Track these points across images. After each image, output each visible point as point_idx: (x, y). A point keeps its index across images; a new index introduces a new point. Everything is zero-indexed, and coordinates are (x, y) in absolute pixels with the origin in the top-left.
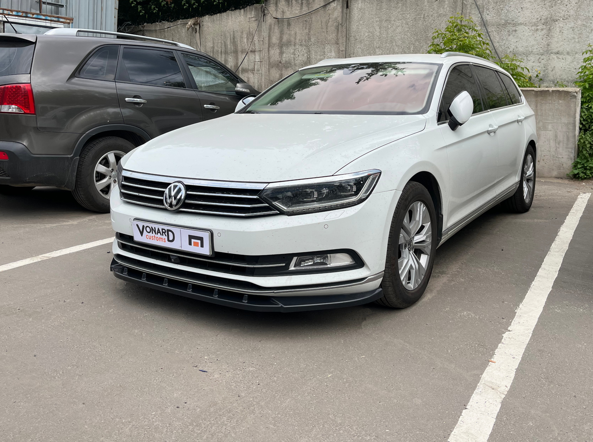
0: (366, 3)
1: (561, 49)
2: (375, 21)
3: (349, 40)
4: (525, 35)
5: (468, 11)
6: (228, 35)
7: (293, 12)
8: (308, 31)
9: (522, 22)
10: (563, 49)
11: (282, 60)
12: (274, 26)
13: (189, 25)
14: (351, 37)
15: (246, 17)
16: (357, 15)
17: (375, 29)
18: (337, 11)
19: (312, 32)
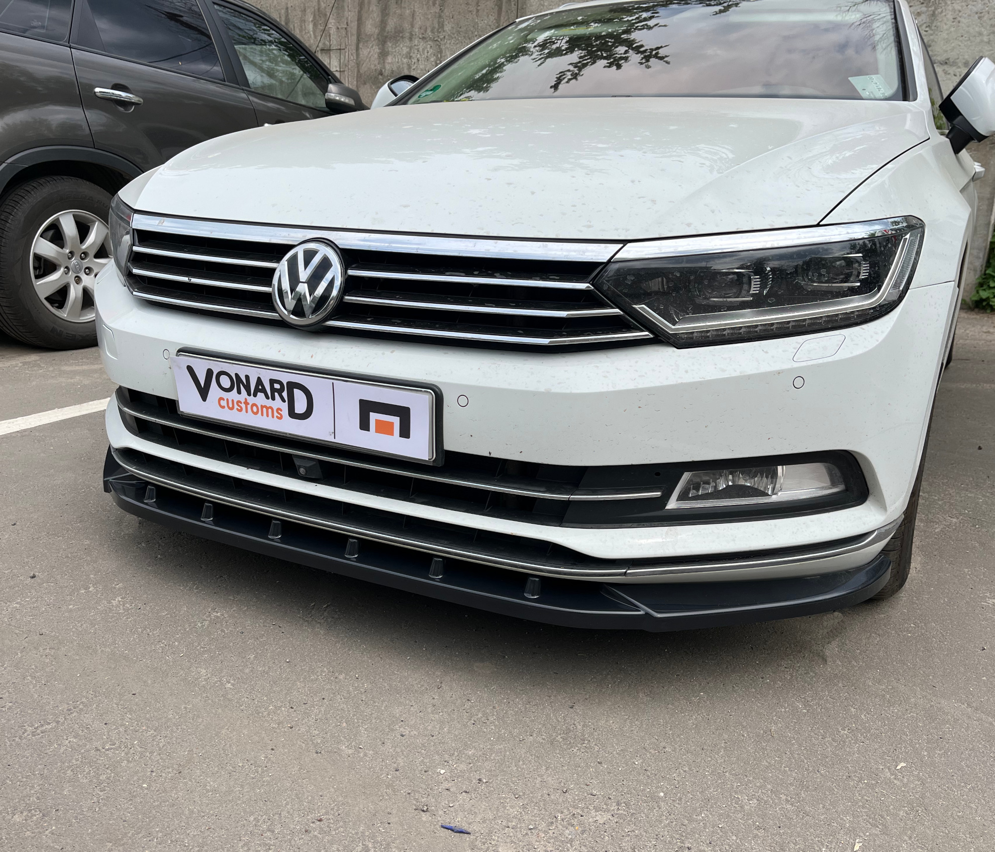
1: (952, 55)
8: (438, 11)
10: (958, 55)
11: (385, 68)
19: (447, 12)
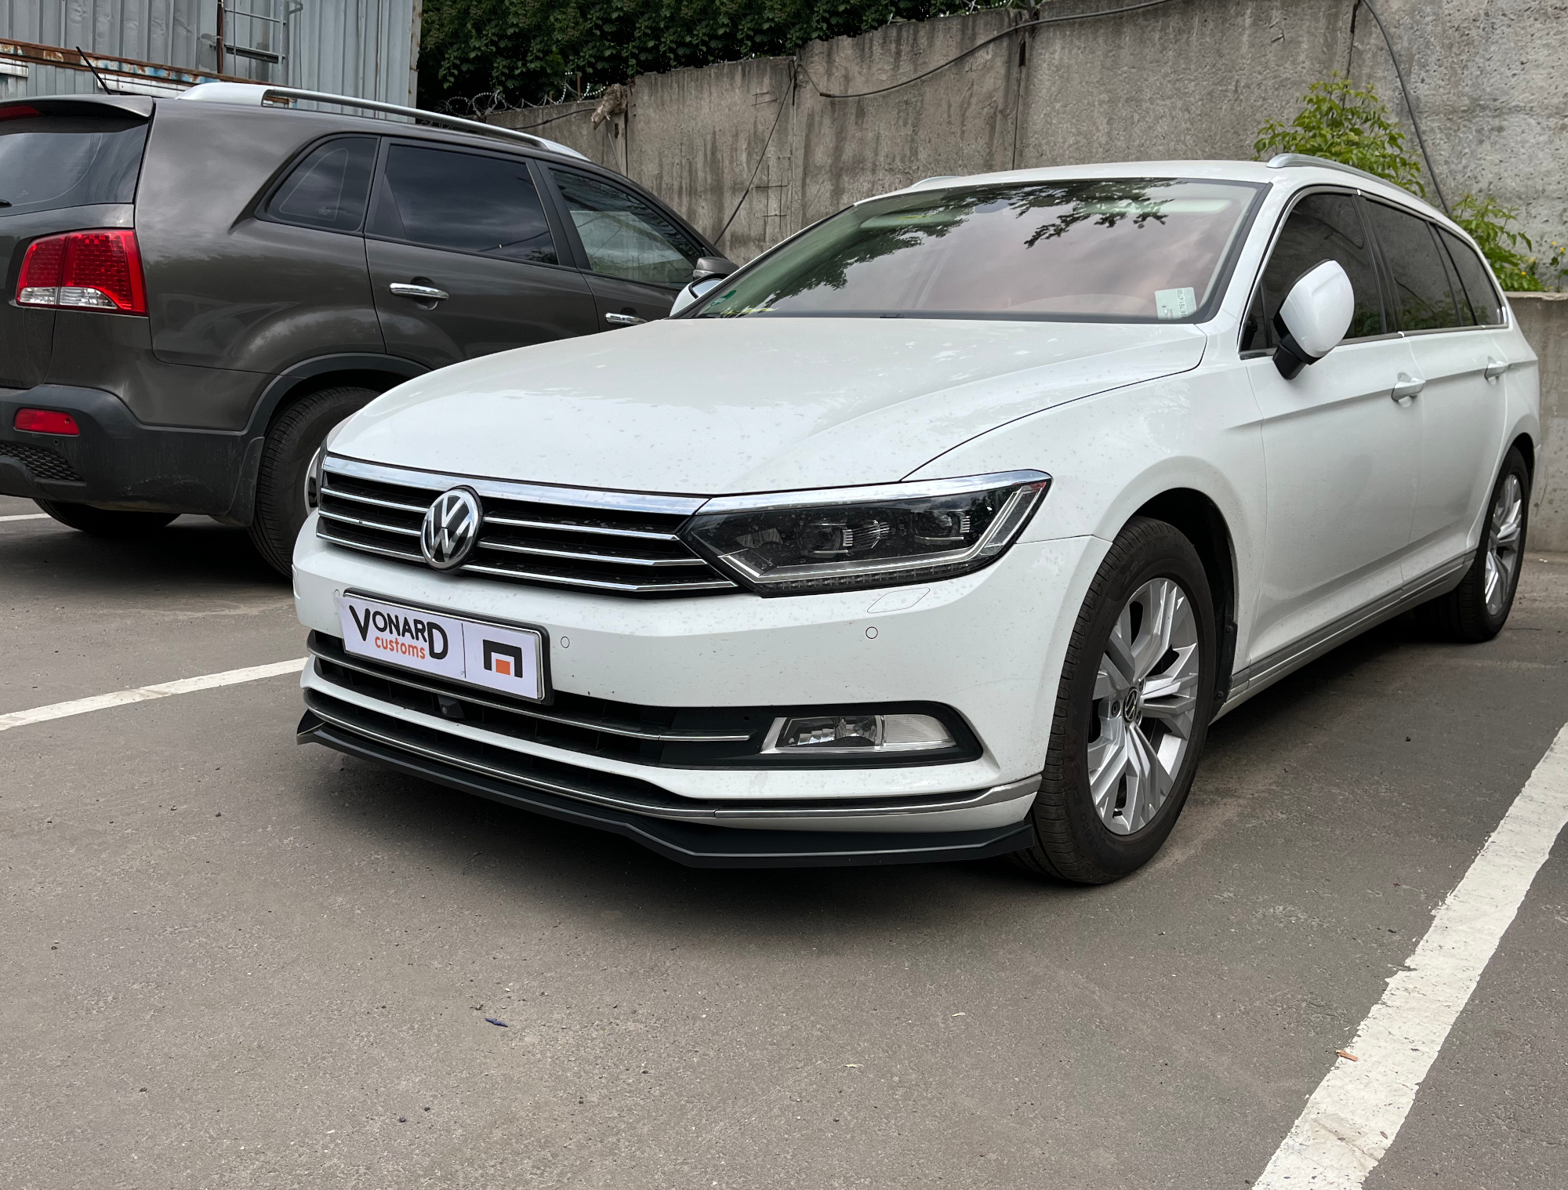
0: (1075, 51)
2: (1096, 103)
3: (1021, 155)
4: (1527, 142)
5: (1366, 71)
6: (699, 142)
7: (874, 79)
8: (910, 133)
9: (1522, 104)
12: (822, 117)
13: (598, 114)
14: (1028, 146)
15: (748, 92)
16: (1048, 84)
17: (1095, 124)
18: (993, 74)
19: (922, 134)
